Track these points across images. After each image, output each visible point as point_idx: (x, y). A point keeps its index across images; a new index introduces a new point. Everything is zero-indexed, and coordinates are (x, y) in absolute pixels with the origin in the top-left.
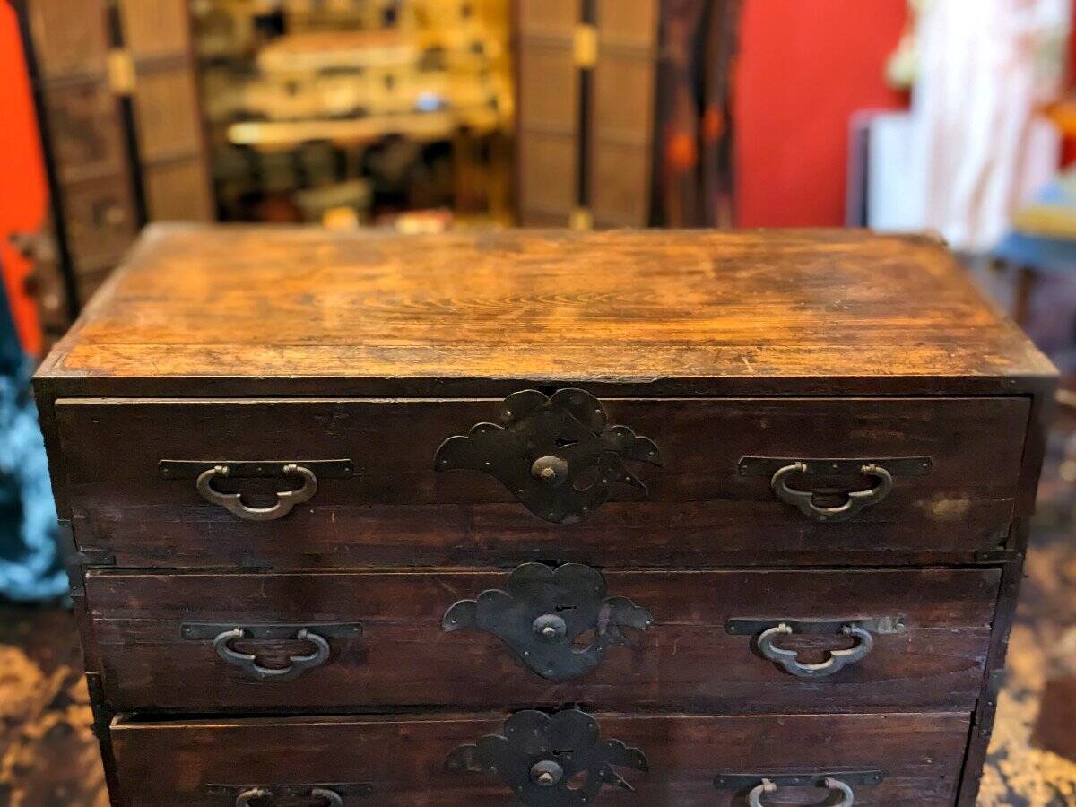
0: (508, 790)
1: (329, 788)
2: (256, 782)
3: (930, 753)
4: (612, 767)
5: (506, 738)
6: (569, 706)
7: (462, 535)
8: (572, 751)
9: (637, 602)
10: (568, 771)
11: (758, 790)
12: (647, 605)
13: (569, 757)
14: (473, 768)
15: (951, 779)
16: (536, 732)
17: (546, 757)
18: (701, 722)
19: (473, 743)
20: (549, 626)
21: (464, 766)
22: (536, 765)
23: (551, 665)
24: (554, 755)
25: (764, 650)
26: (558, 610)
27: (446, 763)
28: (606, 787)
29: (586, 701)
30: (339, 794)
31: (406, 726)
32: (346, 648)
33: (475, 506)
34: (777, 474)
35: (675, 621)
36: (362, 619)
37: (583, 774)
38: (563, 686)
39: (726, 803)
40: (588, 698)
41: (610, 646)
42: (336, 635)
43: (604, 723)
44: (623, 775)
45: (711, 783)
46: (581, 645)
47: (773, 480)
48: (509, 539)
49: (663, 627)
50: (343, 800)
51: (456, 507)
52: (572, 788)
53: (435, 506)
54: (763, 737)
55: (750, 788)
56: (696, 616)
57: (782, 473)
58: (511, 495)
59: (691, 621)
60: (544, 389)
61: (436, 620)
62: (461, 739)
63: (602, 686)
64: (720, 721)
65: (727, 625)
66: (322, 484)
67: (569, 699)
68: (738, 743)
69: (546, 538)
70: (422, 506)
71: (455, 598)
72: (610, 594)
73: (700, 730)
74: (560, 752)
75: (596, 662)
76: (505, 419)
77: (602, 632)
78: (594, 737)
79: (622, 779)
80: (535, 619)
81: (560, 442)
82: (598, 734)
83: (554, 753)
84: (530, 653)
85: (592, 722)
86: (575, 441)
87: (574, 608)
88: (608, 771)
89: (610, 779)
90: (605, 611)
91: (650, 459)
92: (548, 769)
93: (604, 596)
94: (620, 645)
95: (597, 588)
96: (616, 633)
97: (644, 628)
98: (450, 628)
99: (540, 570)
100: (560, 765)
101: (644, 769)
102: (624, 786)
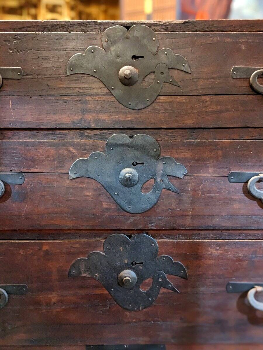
0: (105, 292)
1: (1, 287)
5: (104, 254)
6: (141, 230)
7: (80, 117)
8: (142, 263)
9: (178, 160)
11: (251, 293)
12: (183, 161)
13: (141, 267)
14: (85, 275)
16: (121, 248)
18: (217, 245)
19: (84, 256)
20: (128, 173)
21: (81, 273)
23: (129, 203)
24: (132, 266)
25: (251, 190)
26: (134, 165)
27: (70, 272)
28: (163, 290)
29: (150, 228)
30: (7, 292)
31: (47, 245)
32: (15, 190)
33: (88, 98)
34: (253, 75)
35: (200, 173)
36: (25, 170)
37: (149, 280)
38: (137, 218)
39: (233, 303)
40: (151, 226)
41: (163, 190)
42: (9, 181)
43: (161, 244)
44: (172, 281)
45: (224, 289)
46: (147, 189)
47: (251, 79)
48: (107, 119)
49: (193, 177)
50: (8, 296)
51: (77, 98)
52: (143, 290)
53: (66, 98)
54: (254, 256)
55: (247, 292)
56: (211, 170)
57: (256, 74)
58: (108, 91)
59: (209, 173)
60: (125, 27)
61: (65, 172)
62: (79, 254)
63: (159, 218)
64: (228, 244)
65: (229, 176)
66: (5, 82)
67: (140, 227)
68: (239, 260)
69: (127, 119)
70: (60, 98)
71: (76, 157)
72: (163, 155)
73: (217, 250)
74: (136, 264)
75: (155, 201)
76: (105, 44)
77: (159, 180)
78: (155, 254)
79: (172, 284)
80: (121, 171)
81: (134, 57)
82: (157, 251)
83: (133, 265)
84: (118, 194)
85: (154, 243)
86: (143, 57)
87: (143, 164)
88: (164, 278)
89: (165, 284)
90: (160, 166)
91: (183, 68)
92: (129, 274)
93: (159, 156)
94: (169, 189)
95: (155, 150)
96: (166, 181)
97: (182, 177)
98: (73, 176)
99: (123, 138)
100: (136, 273)
101: (185, 277)
102: (173, 289)
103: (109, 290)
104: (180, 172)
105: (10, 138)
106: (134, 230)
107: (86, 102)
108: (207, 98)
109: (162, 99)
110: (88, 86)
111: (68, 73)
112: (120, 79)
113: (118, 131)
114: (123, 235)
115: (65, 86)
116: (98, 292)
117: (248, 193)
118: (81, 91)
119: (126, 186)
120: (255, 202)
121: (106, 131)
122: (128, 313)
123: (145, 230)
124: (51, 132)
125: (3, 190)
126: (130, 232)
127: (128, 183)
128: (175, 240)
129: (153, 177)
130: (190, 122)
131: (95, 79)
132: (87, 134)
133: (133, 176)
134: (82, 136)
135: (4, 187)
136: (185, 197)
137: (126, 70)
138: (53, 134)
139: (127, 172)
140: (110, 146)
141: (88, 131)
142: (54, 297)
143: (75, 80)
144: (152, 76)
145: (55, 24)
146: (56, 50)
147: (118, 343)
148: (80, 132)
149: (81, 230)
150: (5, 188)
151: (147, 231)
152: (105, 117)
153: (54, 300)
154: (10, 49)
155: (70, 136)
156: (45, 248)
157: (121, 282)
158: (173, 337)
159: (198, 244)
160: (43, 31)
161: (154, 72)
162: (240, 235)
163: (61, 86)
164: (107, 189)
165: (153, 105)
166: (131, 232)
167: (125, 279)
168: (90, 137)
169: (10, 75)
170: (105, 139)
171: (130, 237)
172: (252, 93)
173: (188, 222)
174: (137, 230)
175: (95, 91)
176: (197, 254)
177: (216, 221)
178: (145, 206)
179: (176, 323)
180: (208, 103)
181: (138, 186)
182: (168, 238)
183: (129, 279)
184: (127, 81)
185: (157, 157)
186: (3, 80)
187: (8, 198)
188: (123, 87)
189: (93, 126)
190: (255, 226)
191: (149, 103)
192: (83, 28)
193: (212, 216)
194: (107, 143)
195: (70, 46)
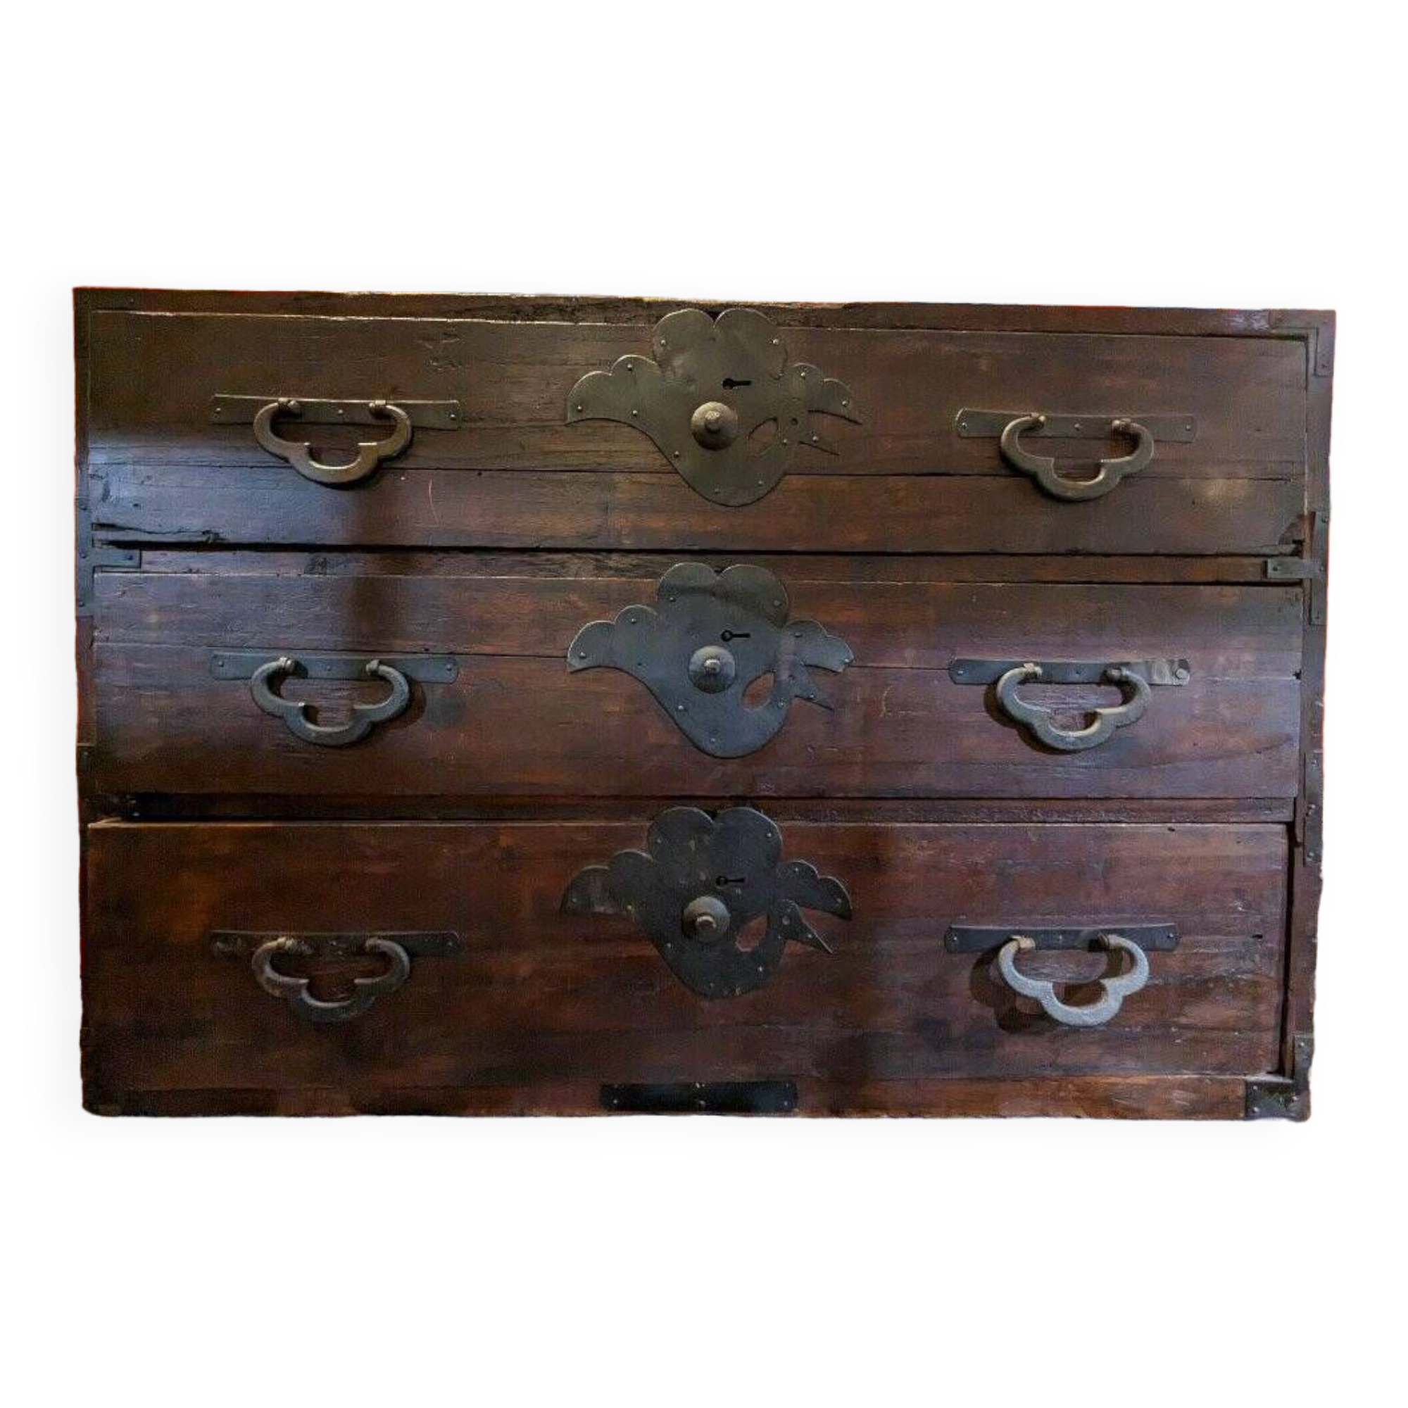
0: (651, 951)
1: (392, 938)
2: (284, 929)
3: (1239, 893)
4: (801, 912)
5: (649, 857)
6: (741, 800)
7: (599, 521)
8: (742, 880)
9: (831, 627)
10: (739, 917)
11: (1008, 953)
12: (841, 630)
13: (739, 891)
14: (602, 909)
15: (1274, 942)
16: (692, 844)
17: (708, 890)
18: (924, 835)
19: (601, 862)
20: (711, 658)
21: (589, 904)
22: (691, 904)
23: (714, 732)
24: (717, 886)
25: (1006, 702)
26: (726, 638)
27: (564, 903)
28: (793, 947)
29: (762, 794)
30: (407, 950)
31: (510, 832)
32: (434, 697)
33: (617, 477)
34: (1007, 428)
35: (881, 661)
36: (460, 649)
37: (758, 923)
38: (731, 768)
39: (962, 979)
40: (765, 788)
41: (796, 701)
42: (421, 675)
43: (789, 833)
44: (816, 924)
45: (941, 943)
46: (756, 699)
47: (1004, 437)
48: (661, 528)
49: (867, 670)
50: (411, 961)
51: (591, 477)
52: (743, 947)
53: (565, 476)
54: (1010, 862)
55: (996, 950)
56: (910, 654)
57: (1015, 427)
58: (665, 461)
59: (904, 659)
60: (709, 313)
61: (559, 653)
62: (586, 856)
63: (784, 769)
64: (949, 833)
65: (953, 668)
66: (419, 436)
67: (739, 790)
68: (975, 871)
69: (710, 528)
70: (548, 475)
71: (586, 617)
72: (795, 615)
73: (921, 848)
74: (727, 881)
75: (776, 725)
76: (659, 350)
77: (784, 676)
78: (774, 856)
79: (814, 933)
80: (693, 652)
81: (729, 383)
82: (779, 850)
83: (718, 882)
84: (686, 710)
85: (771, 829)
86: (748, 383)
87: (747, 636)
88: (794, 918)
89: (797, 931)
90: (787, 643)
91: (843, 411)
92: (709, 908)
93: (785, 618)
94: (809, 699)
95: (777, 603)
96: (803, 678)
97: (840, 670)
98: (578, 664)
99: (700, 572)
100: (727, 905)
101: (845, 915)
102: (818, 945)
103: (659, 946)
104: (838, 656)
105: (428, 571)
106: (724, 797)
107: (612, 487)
108: (902, 482)
109: (796, 481)
110: (618, 448)
111: (571, 417)
112: (695, 434)
113: (688, 557)
114: (695, 810)
115: (562, 448)
116: (634, 950)
117: (998, 711)
118: (603, 460)
119: (705, 689)
120: (1015, 732)
121: (658, 558)
122: (705, 1004)
123: (751, 798)
124: (526, 558)
125: (406, 695)
126: (714, 804)
127: (710, 681)
128: (824, 825)
129: (771, 669)
130: (859, 538)
131: (635, 433)
132: (611, 564)
133: (723, 665)
134: (600, 568)
135: (406, 688)
136: (849, 718)
137: (708, 411)
138: (530, 564)
139: (708, 655)
140: (667, 592)
141: (615, 557)
142: (524, 965)
143: (587, 434)
144: (770, 427)
145: (545, 302)
146: (544, 362)
147: (682, 1078)
148: (597, 560)
149: (594, 797)
150: (410, 691)
151: (754, 800)
152: (657, 523)
153: (524, 971)
154: (436, 359)
155: (574, 568)
156: (504, 841)
157: (689, 927)
158: (817, 1065)
159: (877, 833)
160: (515, 319)
161: (775, 420)
162: (977, 811)
163: (553, 447)
164: (657, 697)
165: (773, 496)
166: (717, 803)
167: (700, 920)
168: (619, 572)
169: (431, 420)
170: (655, 575)
171: (714, 815)
172: (1003, 472)
173: (854, 779)
174: (731, 798)
175: (633, 461)
176: (877, 859)
177: (921, 779)
178: (751, 738)
179: (824, 1029)
180: (901, 494)
181: (736, 689)
182: (806, 817)
183: (710, 919)
184: (711, 438)
185: (781, 620)
186: (413, 432)
187: (417, 717)
188: (700, 451)
189: (627, 543)
190: (1014, 791)
191: (762, 492)
192: (610, 314)
193: (911, 765)
194: (662, 586)
195: (576, 354)
